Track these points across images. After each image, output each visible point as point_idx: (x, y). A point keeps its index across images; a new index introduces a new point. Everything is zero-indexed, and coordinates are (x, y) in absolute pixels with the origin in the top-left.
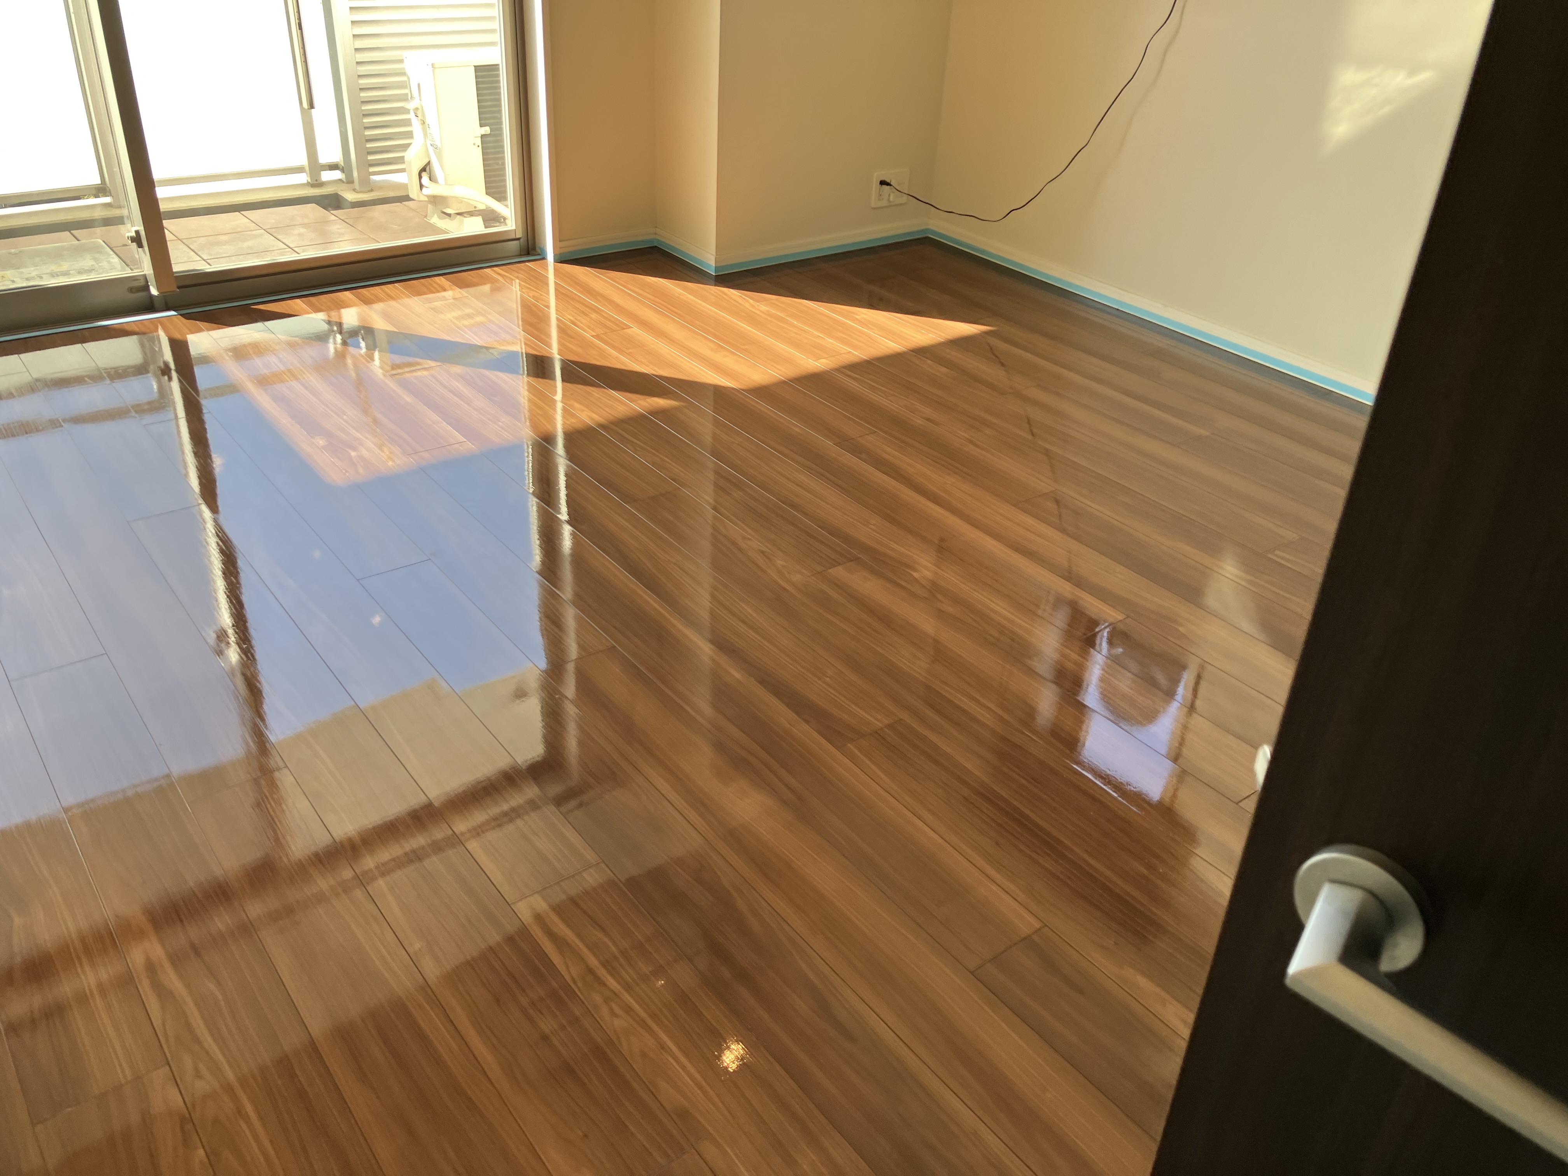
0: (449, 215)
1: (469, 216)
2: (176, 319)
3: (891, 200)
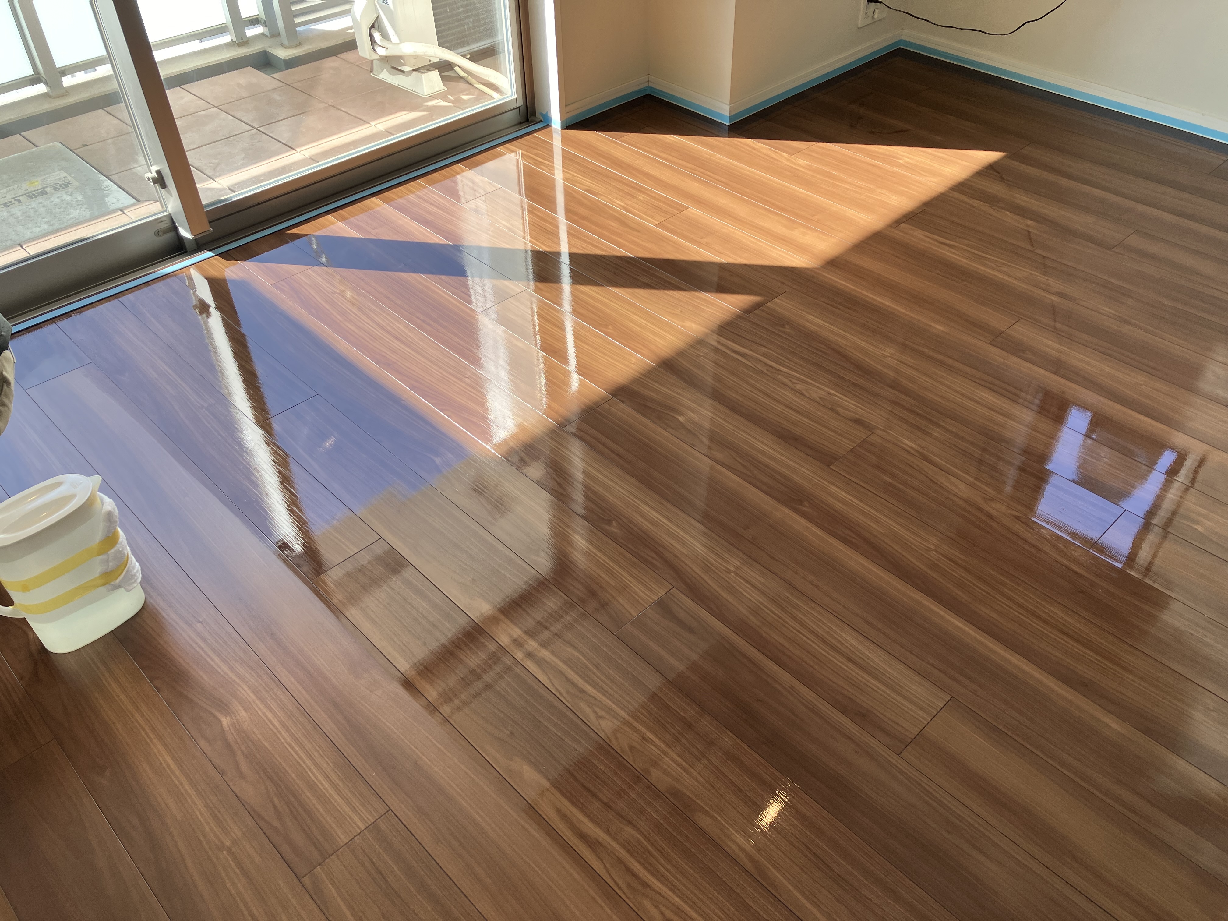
1: (426, 71)
2: (214, 261)
3: (876, 16)
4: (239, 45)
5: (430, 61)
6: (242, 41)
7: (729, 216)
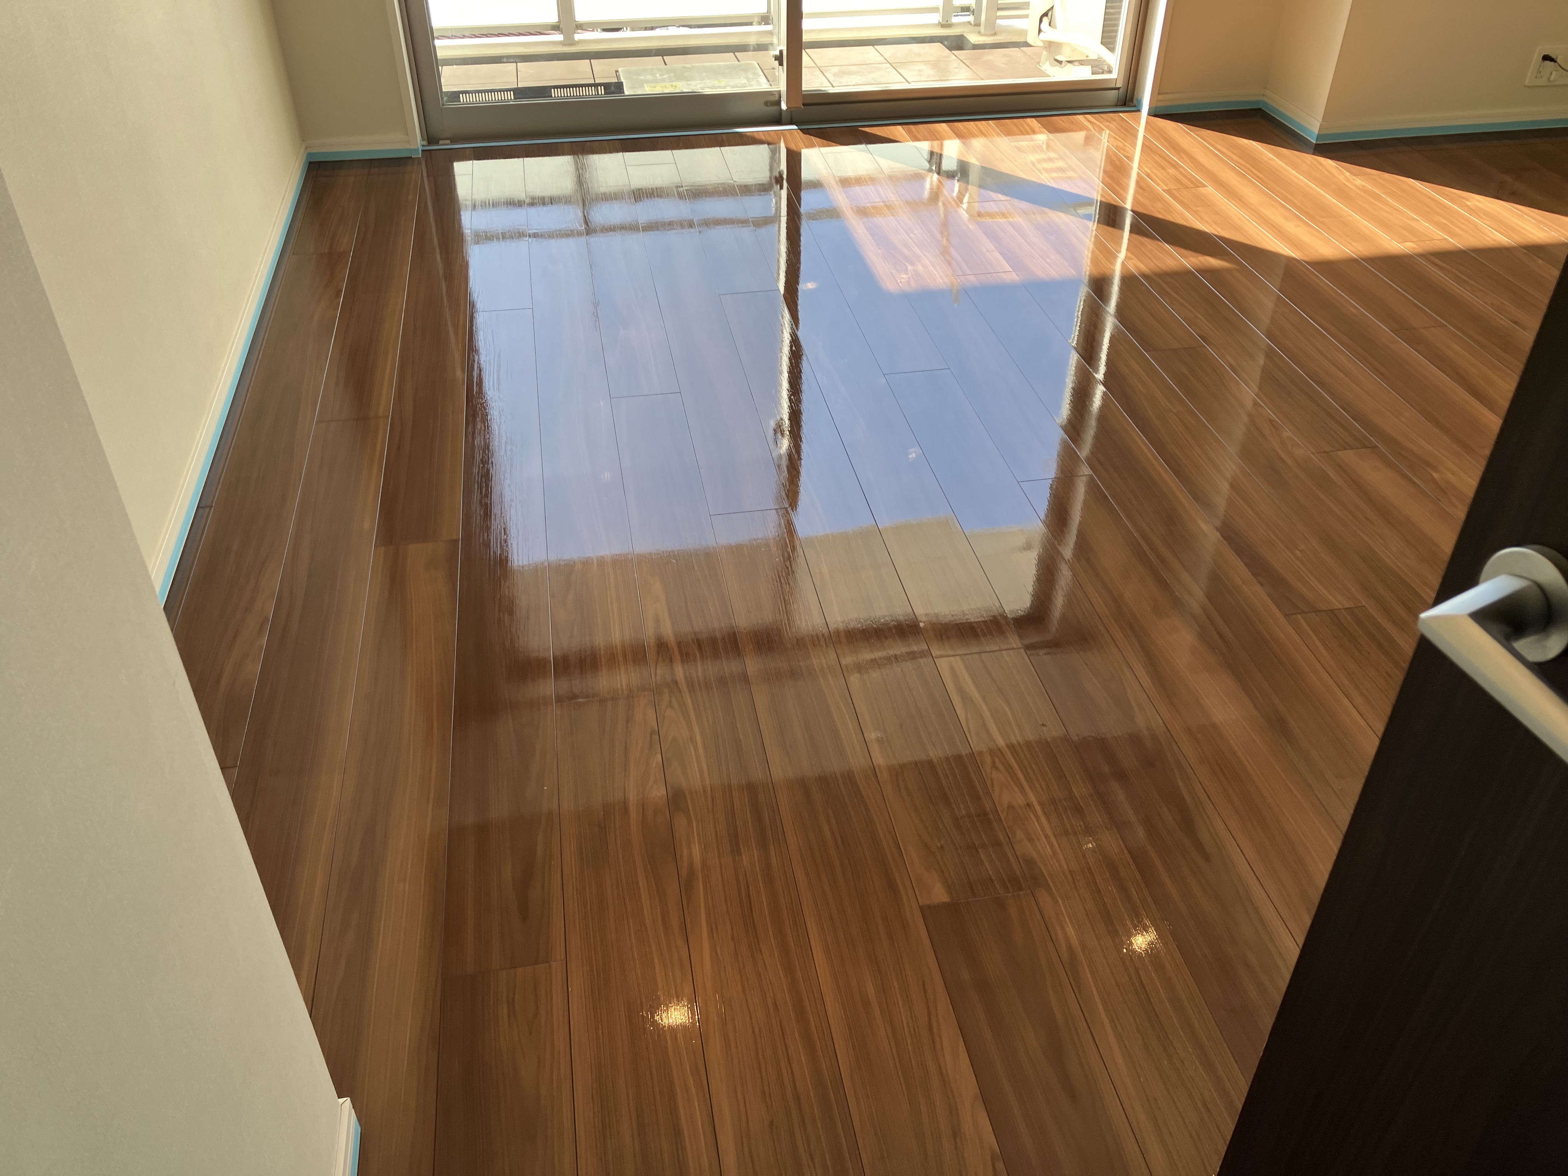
0: (1060, 62)
1: (1079, 64)
4: (943, 26)
5: (1087, 57)
6: (946, 23)
7: (1240, 200)
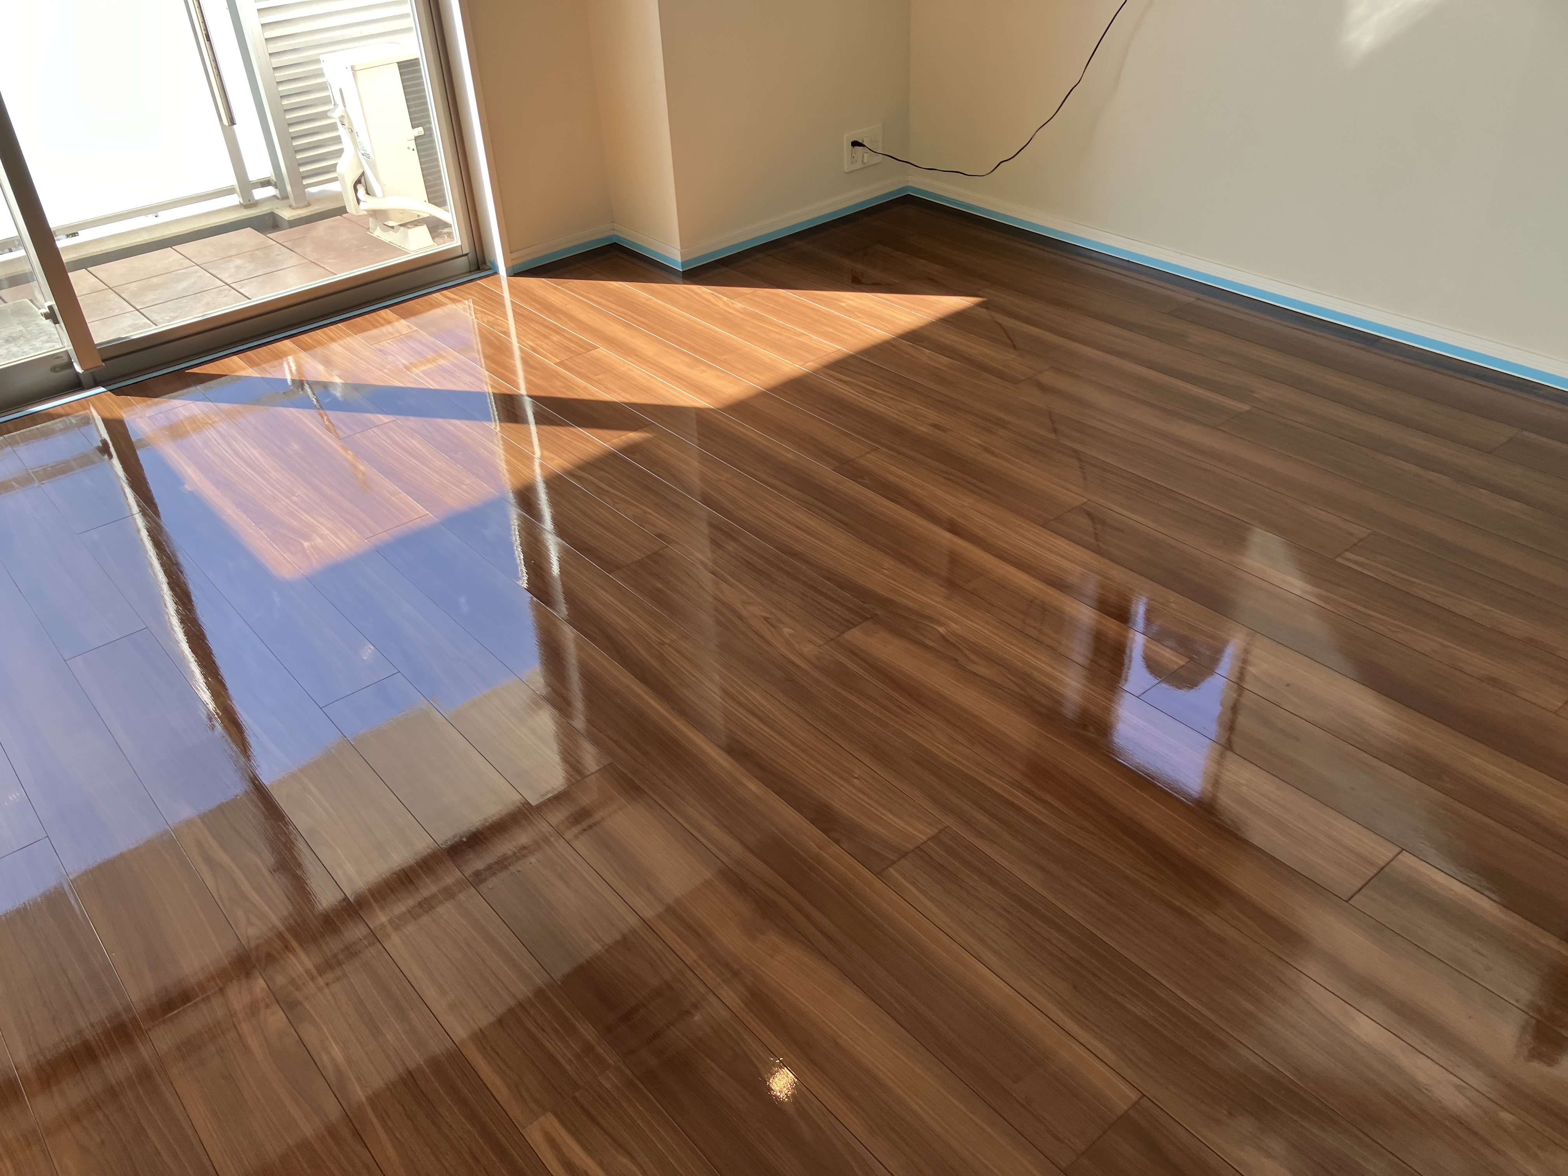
0: (393, 227)
2: (105, 397)
3: (865, 161)
4: (246, 207)
5: (419, 216)
6: (249, 203)
7: (636, 355)
